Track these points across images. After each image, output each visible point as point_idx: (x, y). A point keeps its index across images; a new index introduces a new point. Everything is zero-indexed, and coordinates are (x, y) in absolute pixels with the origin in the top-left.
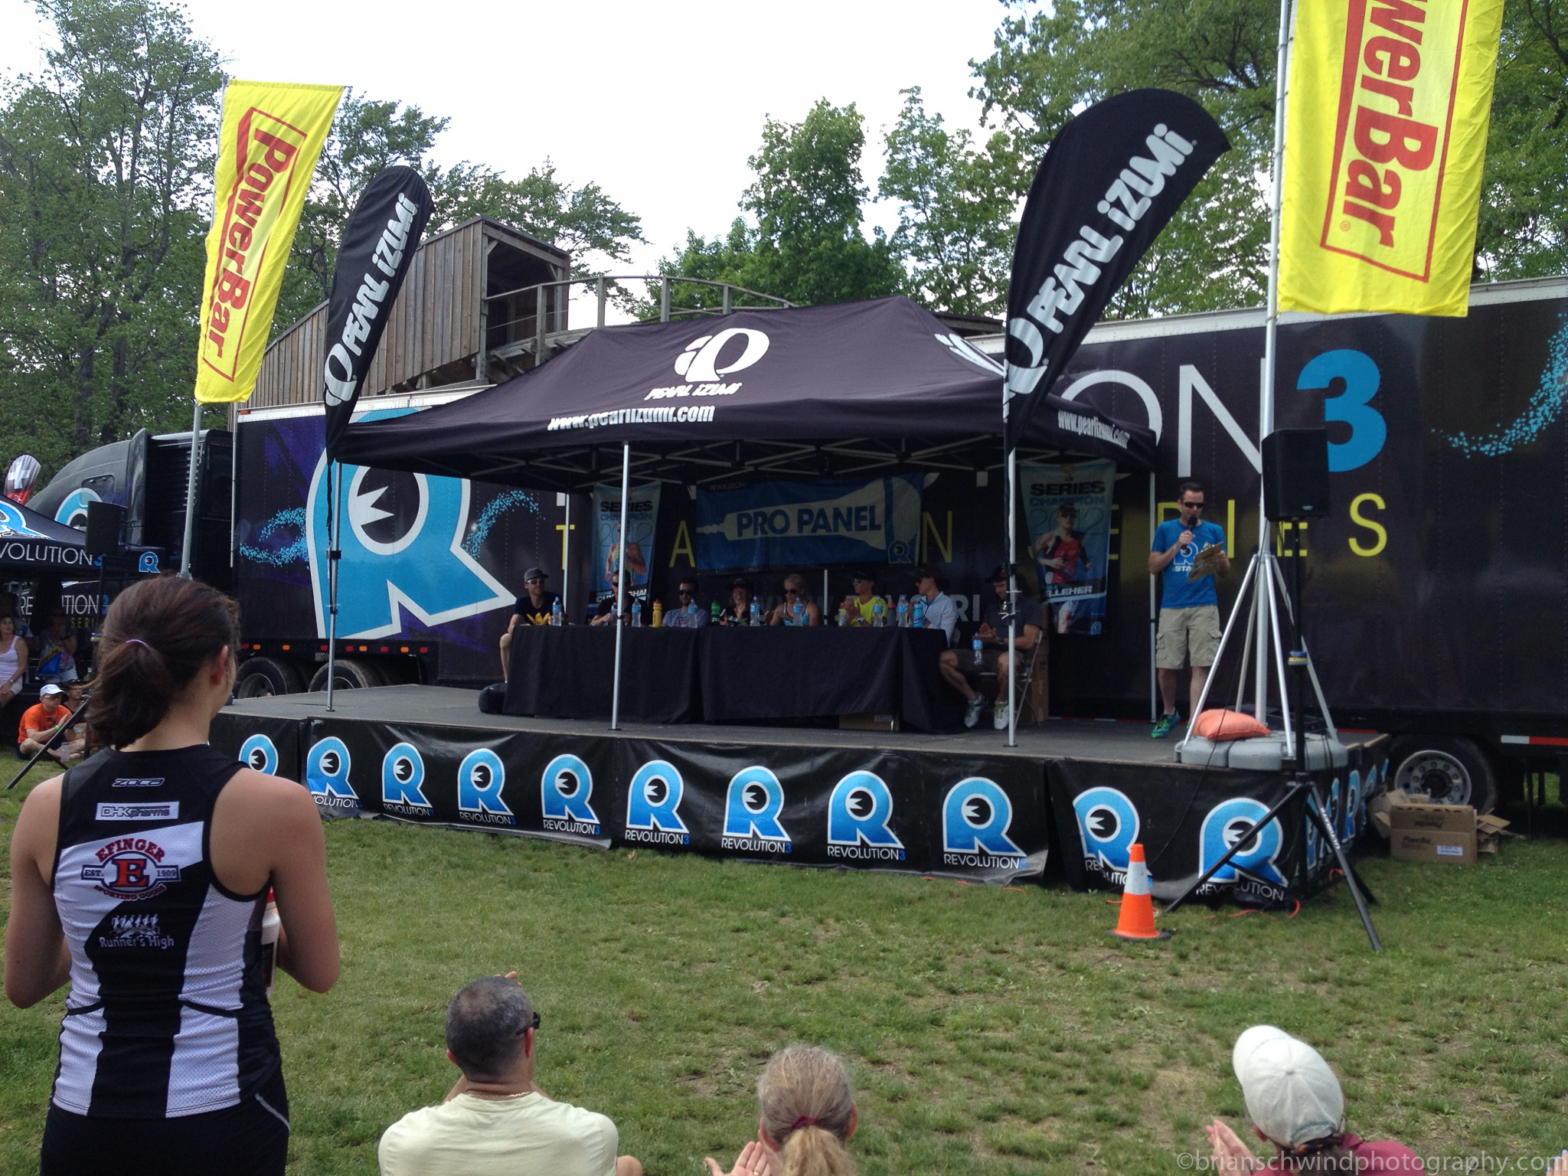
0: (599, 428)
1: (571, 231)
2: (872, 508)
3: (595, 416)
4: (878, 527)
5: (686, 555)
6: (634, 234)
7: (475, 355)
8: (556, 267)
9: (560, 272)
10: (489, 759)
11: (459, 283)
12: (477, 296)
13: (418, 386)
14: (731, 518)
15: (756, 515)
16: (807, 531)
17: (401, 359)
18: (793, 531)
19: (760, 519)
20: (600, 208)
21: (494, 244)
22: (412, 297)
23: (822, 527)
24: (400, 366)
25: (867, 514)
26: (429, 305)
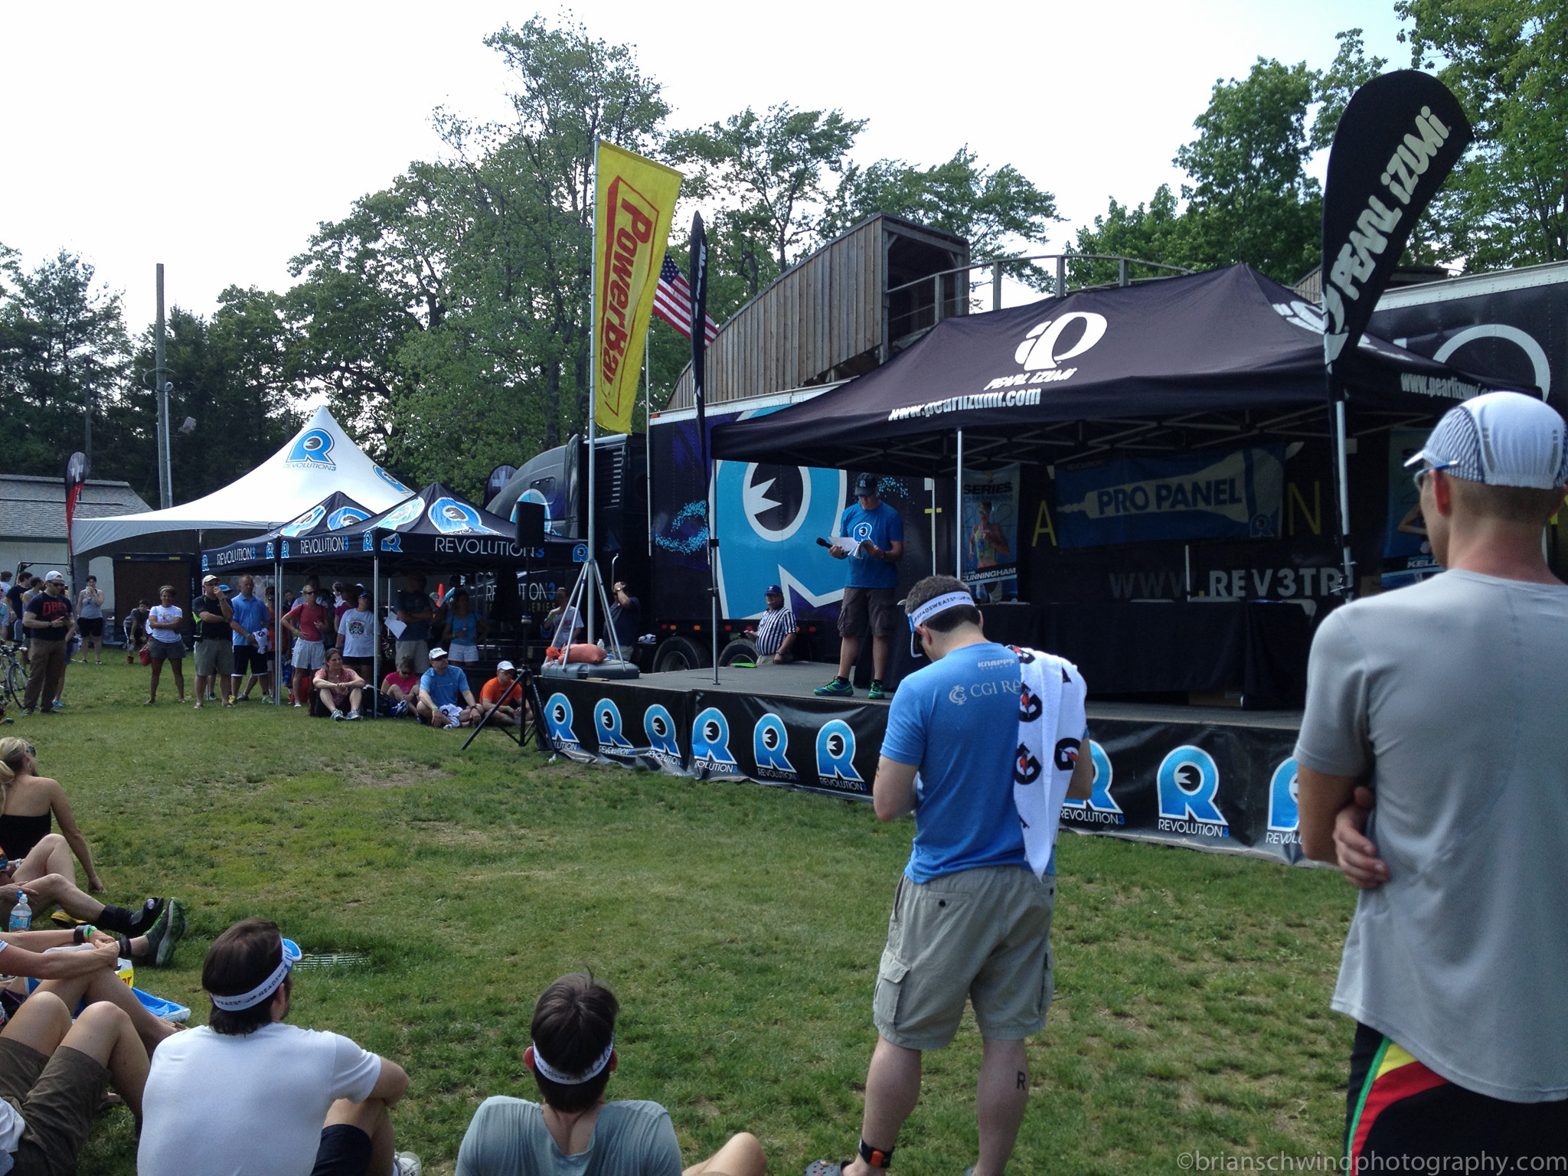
0: (935, 416)
1: (984, 216)
2: (1232, 482)
3: (930, 405)
4: (1239, 500)
5: (1048, 534)
6: (1048, 212)
7: (878, 347)
8: (955, 255)
9: (960, 259)
10: (842, 729)
11: (862, 279)
12: (879, 290)
13: (828, 380)
14: (1092, 497)
15: (1117, 492)
16: (1166, 507)
17: (811, 356)
18: (1152, 508)
19: (1121, 496)
20: (1014, 190)
21: (895, 238)
22: (820, 296)
23: (1180, 502)
24: (811, 361)
25: (1227, 487)
26: (835, 302)
